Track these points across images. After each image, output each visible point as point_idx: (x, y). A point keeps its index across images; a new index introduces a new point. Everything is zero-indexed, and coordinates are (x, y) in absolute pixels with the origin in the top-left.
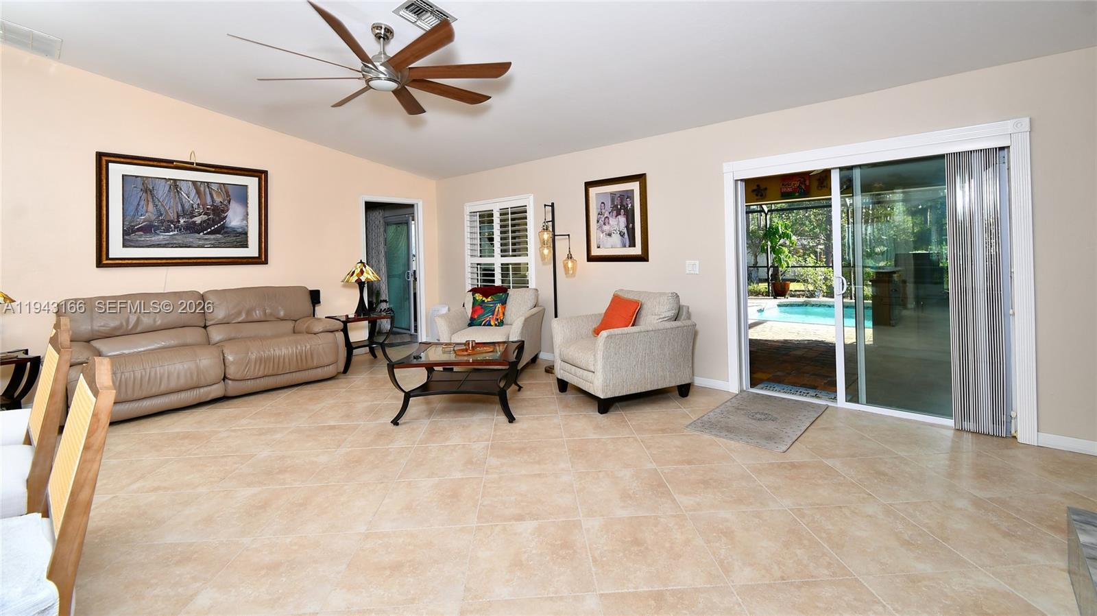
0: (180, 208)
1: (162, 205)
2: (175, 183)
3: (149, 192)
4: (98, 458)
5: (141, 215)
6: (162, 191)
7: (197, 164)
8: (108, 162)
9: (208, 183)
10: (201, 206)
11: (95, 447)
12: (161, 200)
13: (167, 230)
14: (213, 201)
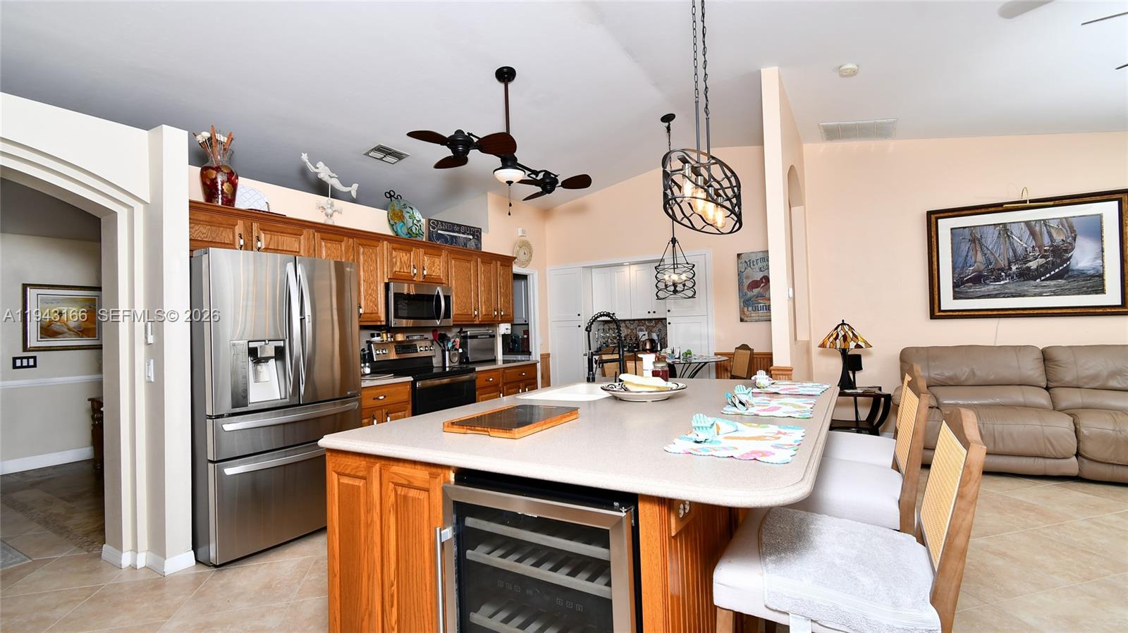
0: (1011, 253)
1: (991, 253)
2: (1005, 229)
3: (977, 242)
4: (971, 510)
5: (970, 266)
6: (990, 240)
7: (1031, 201)
8: (937, 219)
9: (1044, 220)
10: (1037, 249)
11: (969, 498)
12: (990, 248)
13: (998, 279)
14: (1052, 241)
